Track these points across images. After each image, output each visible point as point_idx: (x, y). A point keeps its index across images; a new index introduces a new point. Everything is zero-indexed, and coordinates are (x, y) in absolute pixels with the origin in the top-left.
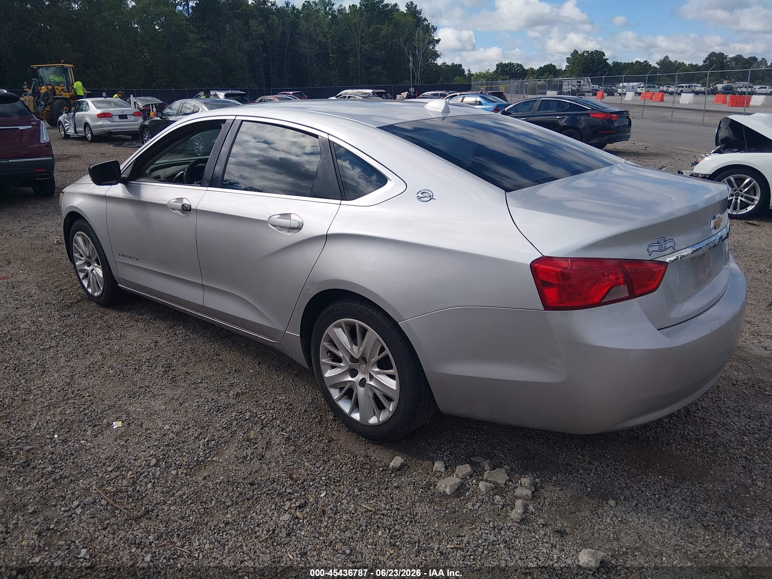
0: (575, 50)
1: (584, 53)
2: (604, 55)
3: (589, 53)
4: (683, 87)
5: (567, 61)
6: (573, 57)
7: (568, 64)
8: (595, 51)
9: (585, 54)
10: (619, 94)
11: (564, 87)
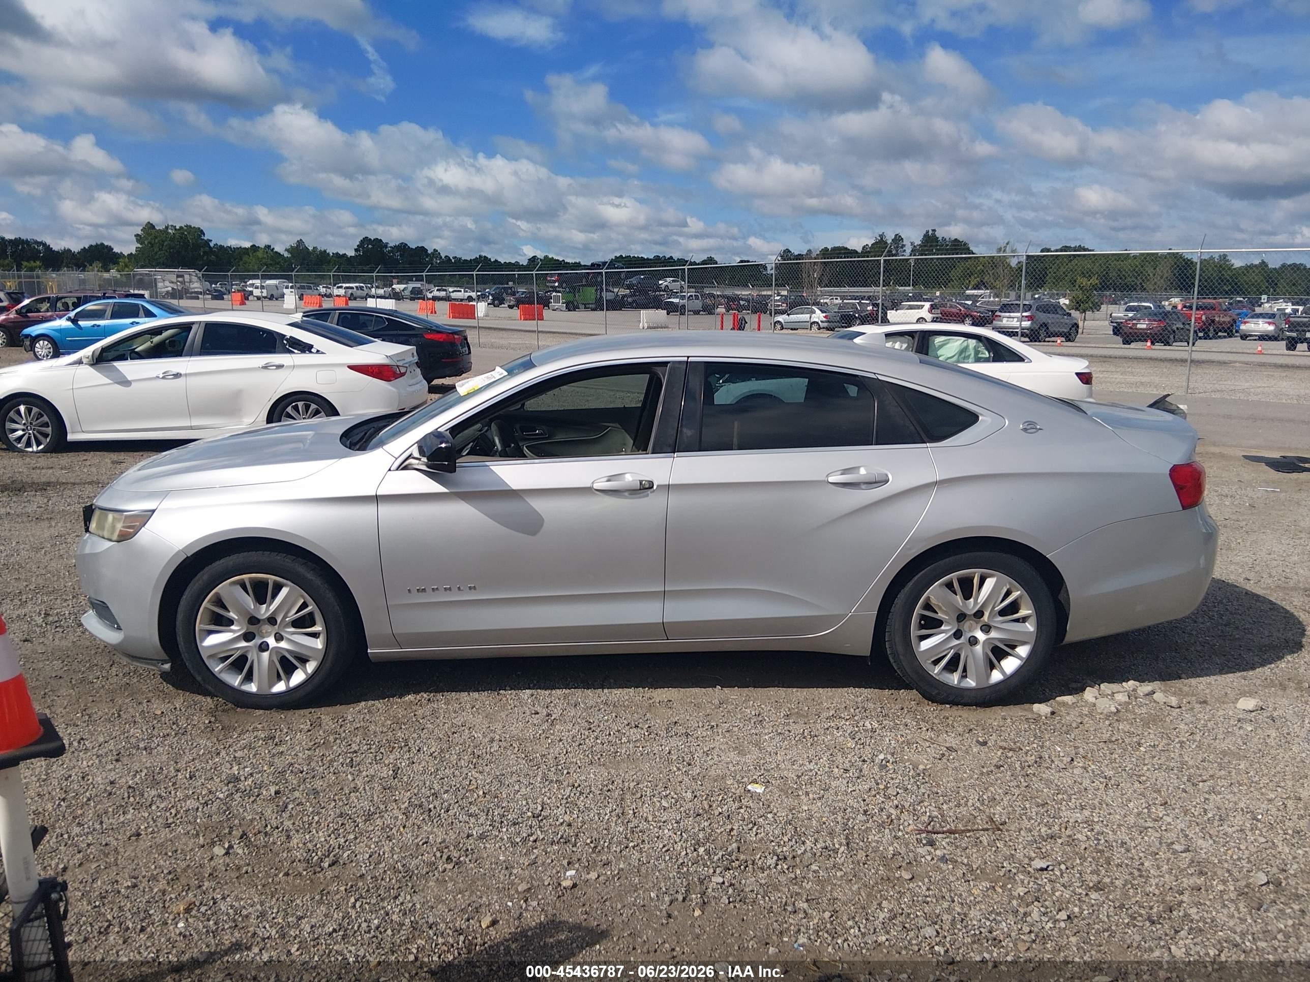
0: (149, 223)
1: (167, 228)
2: (204, 234)
3: (176, 229)
4: (352, 288)
5: (138, 241)
6: (148, 234)
7: (139, 246)
8: (187, 226)
9: (170, 231)
10: (256, 298)
11: (160, 285)
